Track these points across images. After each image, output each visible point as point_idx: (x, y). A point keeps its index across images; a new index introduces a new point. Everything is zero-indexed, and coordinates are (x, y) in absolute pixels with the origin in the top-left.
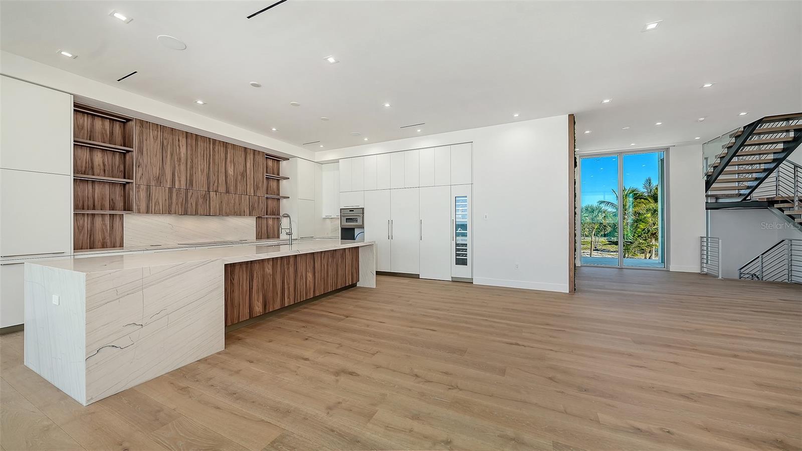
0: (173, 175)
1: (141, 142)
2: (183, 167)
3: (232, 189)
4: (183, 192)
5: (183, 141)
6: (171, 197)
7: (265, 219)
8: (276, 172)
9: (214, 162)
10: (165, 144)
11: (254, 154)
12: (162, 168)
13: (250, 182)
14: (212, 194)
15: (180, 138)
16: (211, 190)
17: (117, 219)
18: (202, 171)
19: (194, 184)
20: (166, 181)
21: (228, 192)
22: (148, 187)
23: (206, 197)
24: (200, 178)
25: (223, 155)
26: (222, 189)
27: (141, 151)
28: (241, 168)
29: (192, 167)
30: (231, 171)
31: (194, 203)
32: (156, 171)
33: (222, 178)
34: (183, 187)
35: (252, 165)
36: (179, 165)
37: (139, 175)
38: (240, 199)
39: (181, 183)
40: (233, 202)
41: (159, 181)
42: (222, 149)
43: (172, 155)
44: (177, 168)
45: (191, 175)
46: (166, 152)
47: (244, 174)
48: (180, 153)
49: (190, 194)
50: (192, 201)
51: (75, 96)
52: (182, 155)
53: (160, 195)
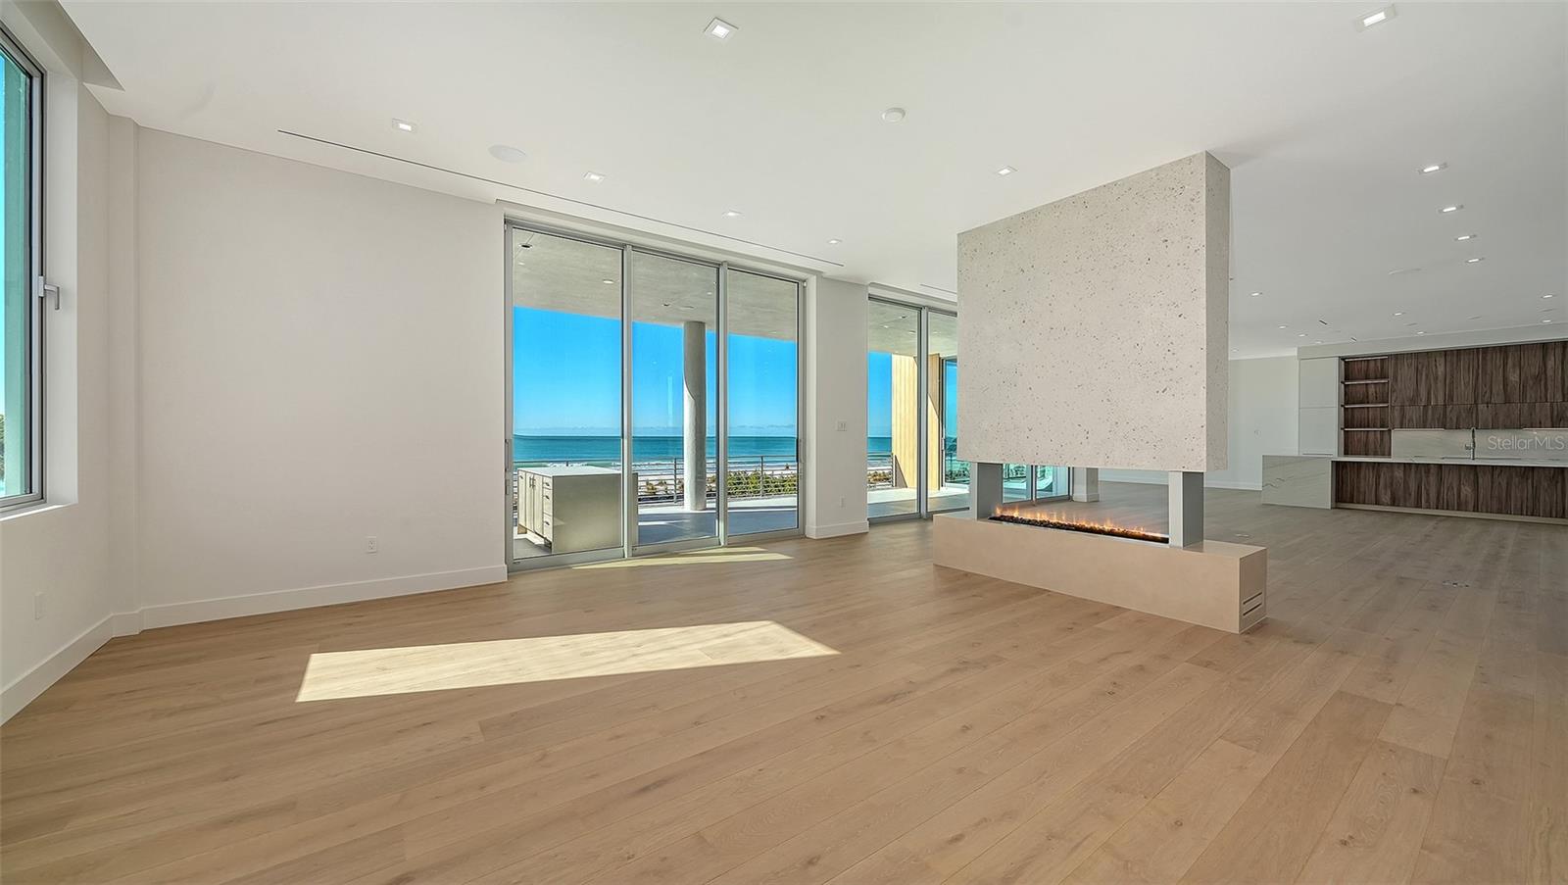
0: (1429, 393)
1: (1396, 372)
2: (1440, 385)
3: (1516, 397)
4: (1440, 407)
5: (1441, 360)
6: (1425, 413)
9: (1485, 373)
10: (1420, 368)
12: (1417, 390)
14: (1480, 407)
15: (1437, 359)
16: (1480, 401)
17: (1386, 435)
18: (1467, 385)
19: (1455, 399)
20: (1421, 400)
21: (1507, 401)
22: (1402, 406)
23: (1472, 410)
24: (1463, 392)
25: (1499, 362)
26: (1498, 399)
27: (1395, 379)
28: (1534, 370)
29: (1452, 383)
30: (1514, 377)
31: (1455, 418)
32: (1410, 393)
33: (1498, 388)
34: (1441, 402)
35: (1558, 363)
36: (1436, 384)
37: (1394, 398)
38: (1532, 408)
39: (1439, 399)
40: (1517, 412)
41: (1413, 401)
42: (1499, 355)
43: (1427, 376)
44: (1433, 387)
45: (1451, 391)
46: (1421, 374)
47: (1540, 377)
48: (1437, 372)
49: (1449, 410)
50: (1452, 414)
51: (1340, 356)
52: (1440, 373)
53: (1414, 412)
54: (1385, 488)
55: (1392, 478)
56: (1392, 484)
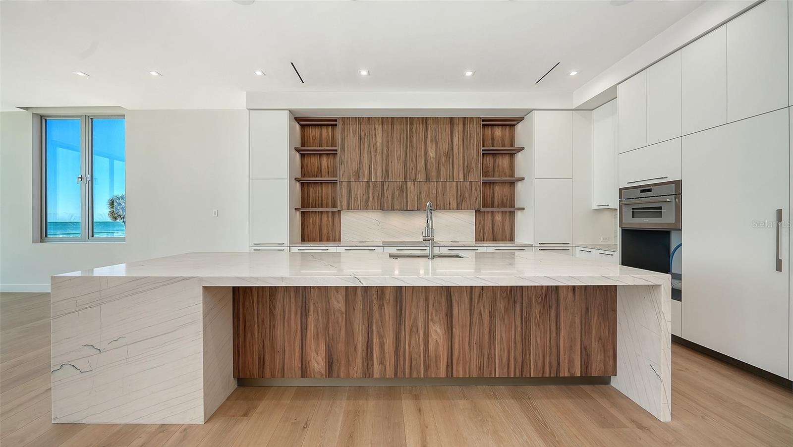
0: (370, 167)
1: (343, 139)
2: (379, 158)
3: (433, 175)
4: (379, 184)
5: (379, 128)
6: (368, 192)
7: (490, 214)
8: (507, 142)
9: (411, 146)
10: (363, 136)
11: (464, 124)
12: (360, 163)
13: (458, 161)
14: (410, 184)
15: (377, 126)
16: (408, 179)
17: (337, 215)
18: (399, 159)
19: (390, 175)
20: (364, 175)
21: (428, 180)
22: (349, 182)
23: (403, 189)
24: (396, 167)
25: (422, 135)
26: (421, 177)
27: (343, 149)
28: (445, 146)
29: (388, 156)
30: (432, 153)
31: (391, 197)
32: (355, 166)
33: (421, 164)
34: (379, 179)
35: (461, 140)
36: (376, 156)
37: (341, 172)
38: (444, 188)
39: (376, 176)
40: (434, 191)
41: (358, 175)
42: (421, 128)
43: (369, 146)
44: (373, 160)
45: (387, 165)
46: (364, 144)
47: (449, 154)
48: (376, 142)
49: (386, 187)
50: (388, 194)
51: (291, 111)
52: (378, 144)
53: (358, 190)
54: (317, 337)
55: (327, 313)
56: (326, 328)
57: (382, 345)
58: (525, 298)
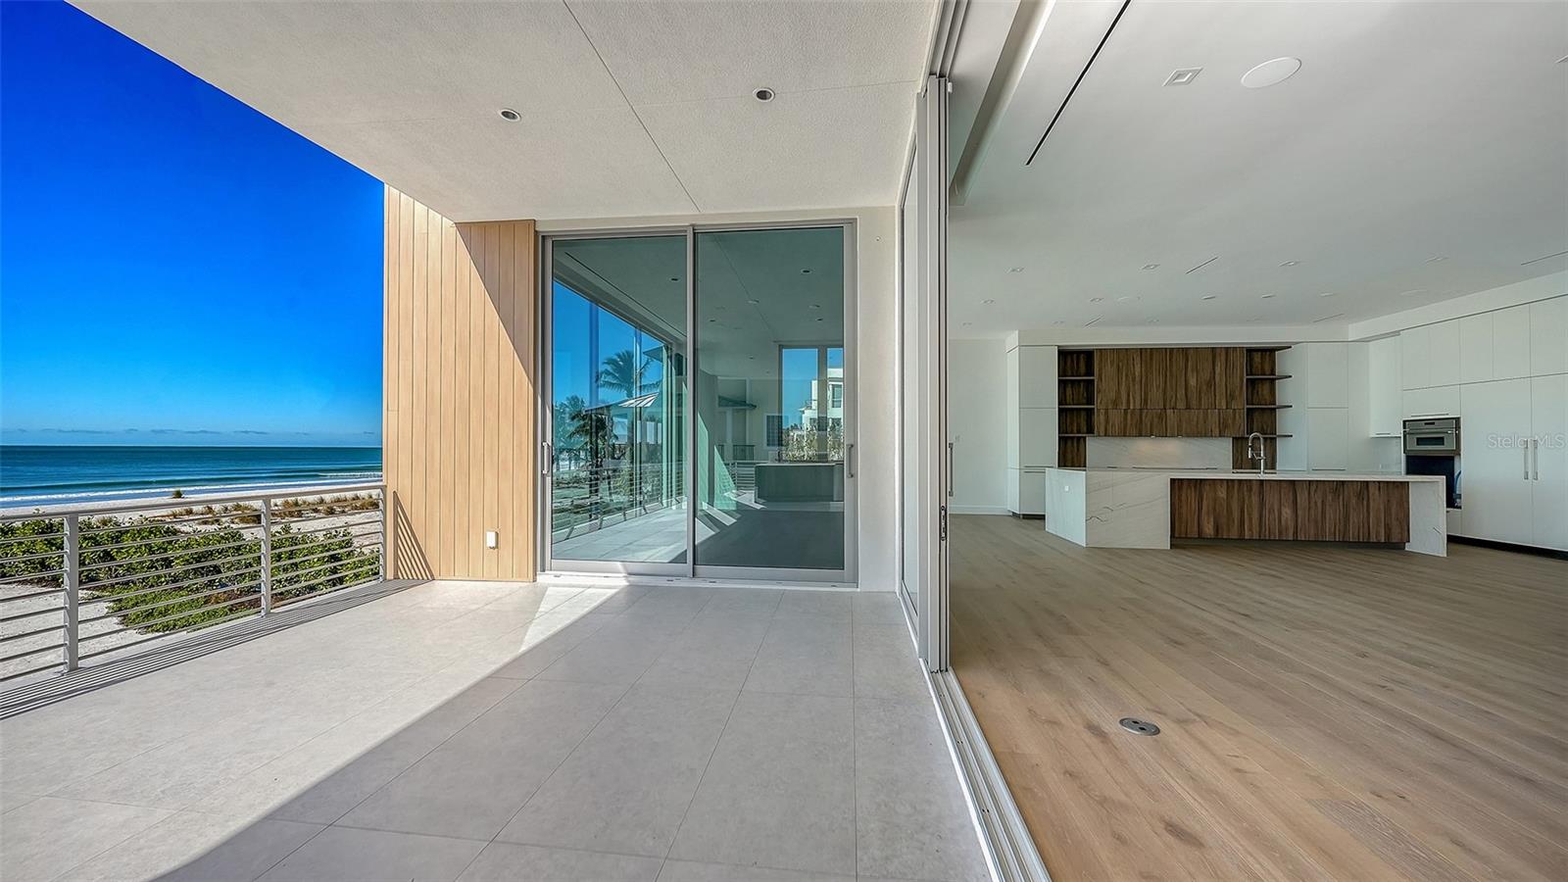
0: (1128, 396)
1: (1100, 370)
2: (1137, 387)
3: (1194, 403)
4: (1138, 412)
5: (1138, 360)
6: (1125, 419)
8: (1267, 368)
9: (1171, 375)
10: (1120, 366)
11: (1227, 354)
12: (1118, 392)
13: (1221, 390)
14: (1168, 411)
15: (1135, 357)
16: (1168, 407)
17: (1082, 440)
18: (1158, 387)
19: (1149, 403)
20: (1122, 403)
21: (1188, 407)
22: (1107, 410)
23: (1162, 417)
24: (1156, 395)
25: (1182, 364)
26: (1181, 405)
27: (1100, 378)
28: (1206, 376)
29: (1146, 385)
30: (1193, 382)
31: (1149, 424)
32: (1113, 395)
33: (1181, 393)
34: (1138, 407)
35: (1223, 368)
36: (1134, 385)
37: (1100, 400)
38: (1206, 415)
39: (1136, 404)
40: (1195, 419)
41: (1116, 403)
42: (1181, 358)
43: (1127, 375)
44: (1132, 389)
45: (1146, 394)
46: (1122, 374)
47: (1211, 383)
48: (1134, 372)
49: (1144, 415)
50: (1146, 420)
51: (1059, 346)
52: (1137, 374)
53: (1116, 417)
54: (1208, 514)
57: (1250, 520)
58: (1346, 493)
